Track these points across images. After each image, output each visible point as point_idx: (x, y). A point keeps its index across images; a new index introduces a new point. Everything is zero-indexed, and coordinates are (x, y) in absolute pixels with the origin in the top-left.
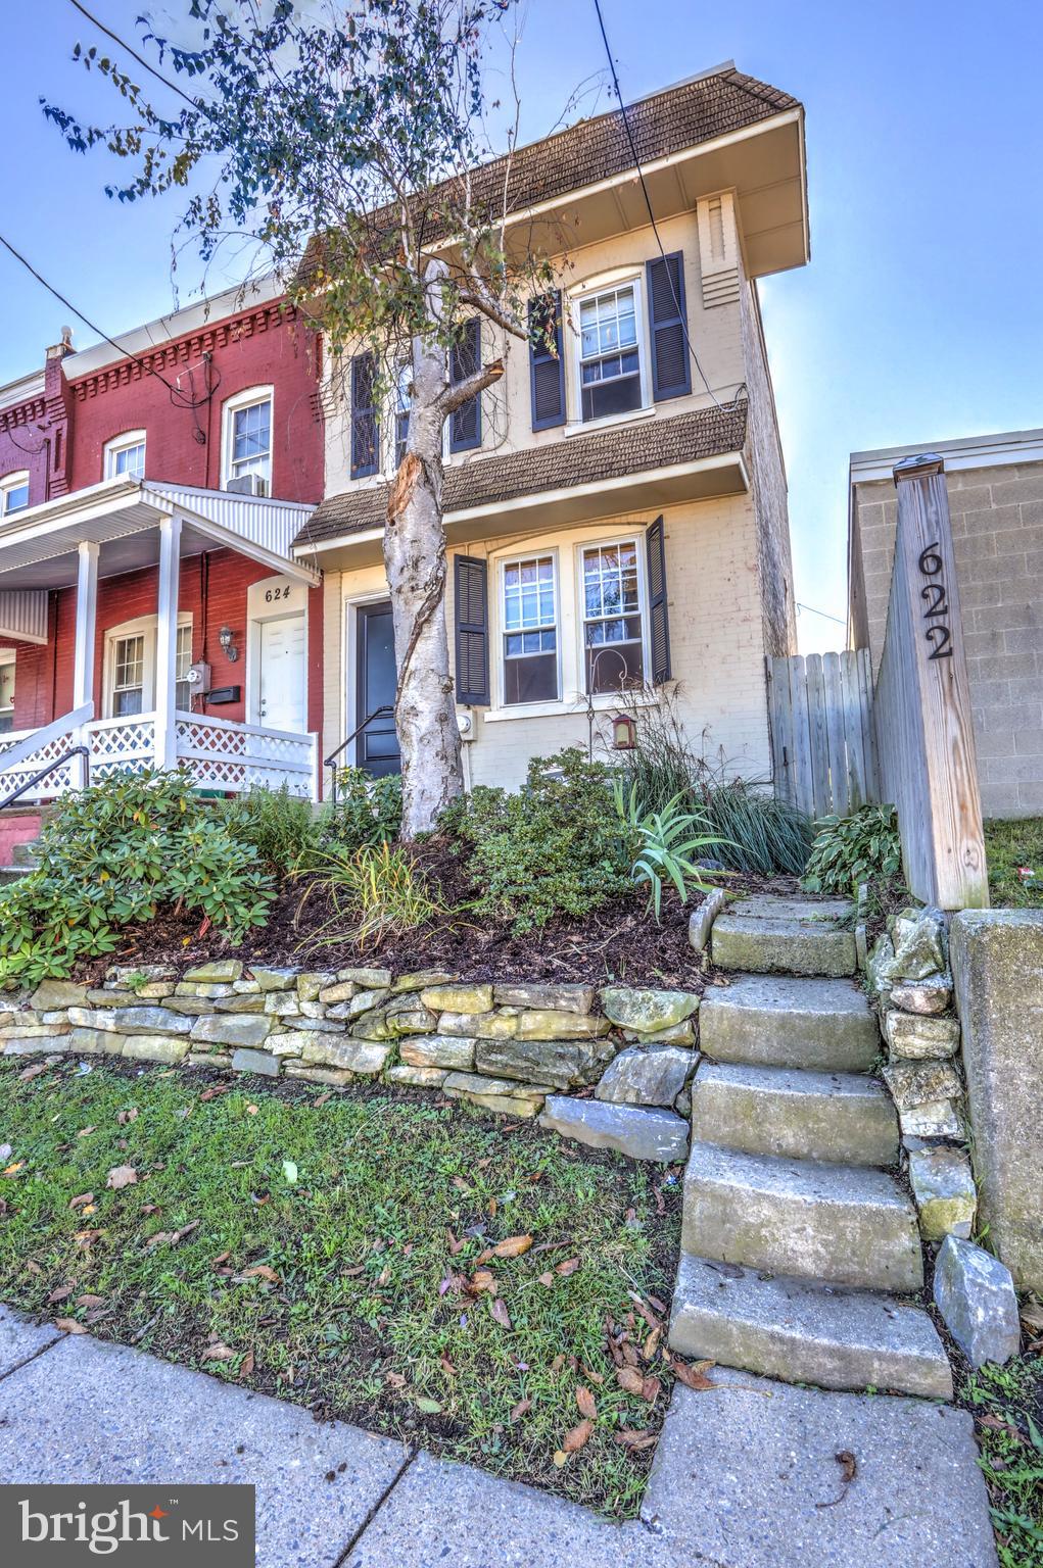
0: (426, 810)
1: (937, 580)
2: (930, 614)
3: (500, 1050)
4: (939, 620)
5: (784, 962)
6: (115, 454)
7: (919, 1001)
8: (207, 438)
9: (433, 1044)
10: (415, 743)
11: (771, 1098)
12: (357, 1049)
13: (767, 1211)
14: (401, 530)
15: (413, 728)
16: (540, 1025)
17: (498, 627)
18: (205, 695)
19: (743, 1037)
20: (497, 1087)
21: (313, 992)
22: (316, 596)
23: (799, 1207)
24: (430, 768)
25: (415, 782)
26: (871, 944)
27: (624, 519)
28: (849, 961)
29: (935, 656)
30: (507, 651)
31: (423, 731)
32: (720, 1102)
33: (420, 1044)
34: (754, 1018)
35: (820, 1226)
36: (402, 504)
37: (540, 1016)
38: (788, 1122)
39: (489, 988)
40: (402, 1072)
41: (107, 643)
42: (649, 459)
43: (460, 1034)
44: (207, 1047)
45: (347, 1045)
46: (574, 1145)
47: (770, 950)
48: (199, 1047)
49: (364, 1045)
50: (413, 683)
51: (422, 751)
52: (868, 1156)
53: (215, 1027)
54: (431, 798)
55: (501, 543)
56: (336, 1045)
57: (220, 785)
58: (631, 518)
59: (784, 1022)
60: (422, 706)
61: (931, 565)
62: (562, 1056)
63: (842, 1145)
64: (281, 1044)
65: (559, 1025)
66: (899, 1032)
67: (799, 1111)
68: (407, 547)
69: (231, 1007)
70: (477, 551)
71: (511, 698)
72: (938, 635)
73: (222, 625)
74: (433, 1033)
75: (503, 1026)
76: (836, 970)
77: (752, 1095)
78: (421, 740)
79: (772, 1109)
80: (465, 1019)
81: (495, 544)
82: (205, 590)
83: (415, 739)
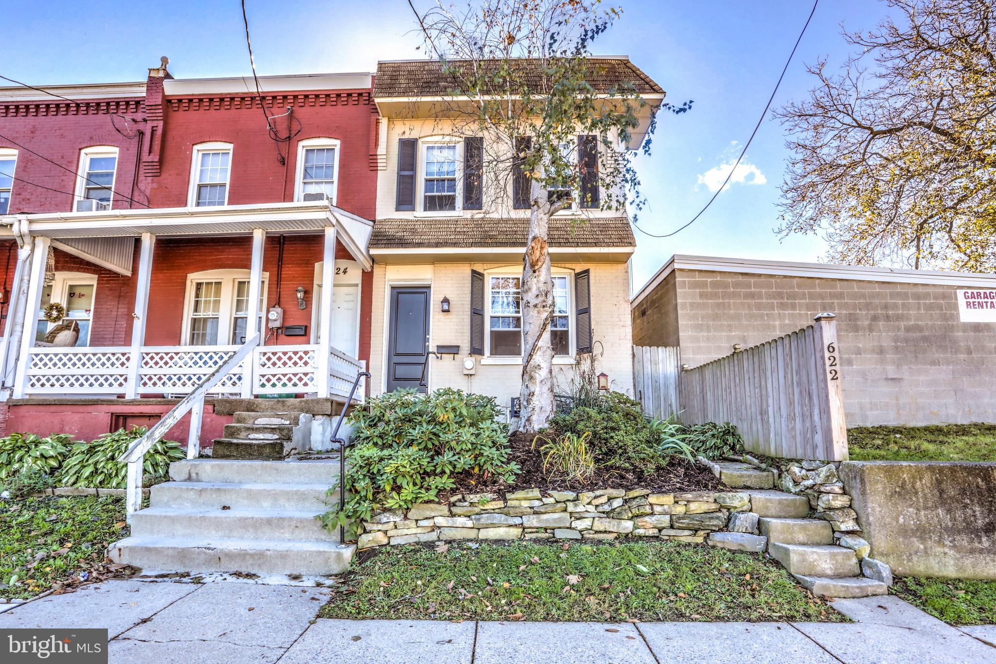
0: (543, 416)
1: (833, 354)
2: (831, 365)
3: (683, 518)
4: (833, 368)
5: (748, 484)
6: (200, 154)
7: (837, 490)
8: (286, 162)
9: (654, 518)
10: (538, 383)
11: (795, 525)
12: (619, 524)
13: (815, 557)
14: (539, 276)
15: (537, 375)
16: (696, 507)
17: (489, 312)
18: (279, 328)
19: (767, 508)
20: (687, 533)
21: (588, 501)
22: (367, 278)
23: (824, 554)
24: (545, 395)
25: (537, 403)
26: (780, 476)
27: (563, 265)
28: (771, 483)
29: (833, 379)
30: (492, 326)
31: (543, 377)
32: (779, 528)
33: (647, 519)
34: (770, 500)
35: (831, 559)
37: (696, 504)
38: (800, 532)
39: (672, 495)
40: (641, 532)
41: (188, 283)
43: (665, 513)
44: (534, 530)
45: (615, 522)
46: (727, 549)
47: (743, 479)
48: (529, 530)
49: (623, 521)
50: (539, 353)
51: (541, 388)
52: (824, 541)
53: (540, 521)
54: (545, 411)
56: (610, 522)
58: (567, 265)
59: (780, 502)
60: (542, 365)
61: (831, 349)
62: (712, 518)
63: (817, 539)
64: (580, 525)
65: (704, 507)
66: (833, 500)
67: (804, 528)
68: (541, 285)
69: (542, 510)
71: (495, 352)
72: (833, 372)
73: (300, 285)
74: (652, 514)
75: (680, 509)
76: (766, 486)
77: (789, 524)
78: (541, 382)
79: (796, 528)
80: (666, 507)
82: (280, 260)
83: (538, 381)
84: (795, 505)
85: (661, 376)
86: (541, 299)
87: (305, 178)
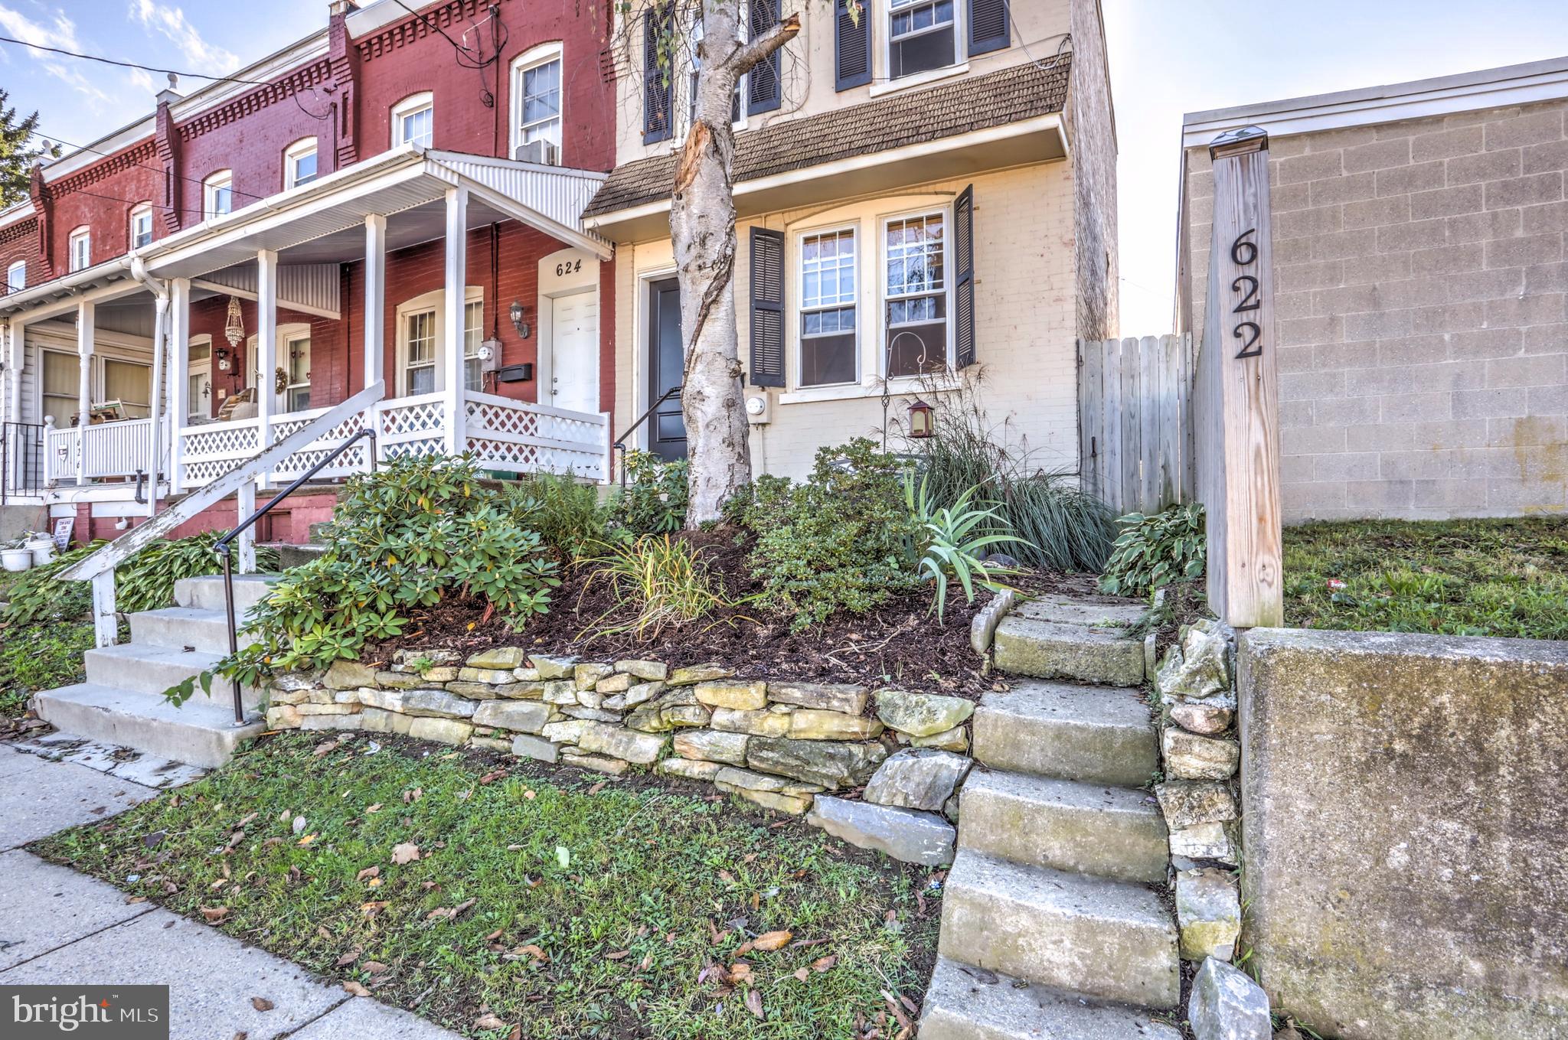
0: (712, 498)
1: (1250, 271)
2: (1240, 309)
3: (771, 747)
4: (1248, 316)
6: (402, 119)
7: (1199, 720)
8: (495, 101)
9: (706, 738)
10: (701, 429)
11: (1039, 810)
12: (631, 740)
13: (1025, 921)
14: (688, 204)
15: (699, 414)
16: (814, 724)
17: (795, 305)
18: (497, 372)
19: (1016, 746)
20: (768, 783)
21: (590, 682)
22: (608, 270)
23: (1057, 920)
24: (716, 455)
25: (700, 469)
26: (1160, 655)
27: (931, 188)
28: (1136, 671)
29: (1243, 355)
30: (804, 331)
31: (710, 417)
32: (988, 810)
33: (694, 738)
34: (1030, 727)
35: (1078, 938)
36: (689, 177)
37: (811, 716)
38: (1055, 833)
39: (762, 685)
40: (675, 764)
41: (399, 318)
42: (960, 122)
43: (733, 730)
44: (489, 731)
45: (623, 736)
46: (840, 844)
47: (1055, 656)
48: (481, 730)
49: (639, 736)
50: (699, 367)
51: (708, 438)
52: (1134, 871)
53: (496, 712)
54: (716, 486)
55: (800, 214)
56: (612, 735)
57: (510, 466)
58: (939, 187)
59: (1060, 733)
60: (708, 391)
61: (1244, 254)
62: (832, 757)
63: (1109, 860)
64: (558, 731)
65: (832, 726)
66: (1175, 750)
67: (1068, 824)
68: (694, 222)
69: (512, 694)
70: (774, 223)
71: (809, 379)
72: (1247, 333)
73: (513, 300)
74: (706, 728)
75: (774, 724)
76: (1122, 679)
77: (1020, 806)
78: (707, 426)
79: (1040, 821)
80: (738, 715)
81: (793, 215)
82: (496, 265)
83: (701, 425)
84: (1108, 746)
85: (1145, 403)
86: (694, 251)
87: (525, 120)
